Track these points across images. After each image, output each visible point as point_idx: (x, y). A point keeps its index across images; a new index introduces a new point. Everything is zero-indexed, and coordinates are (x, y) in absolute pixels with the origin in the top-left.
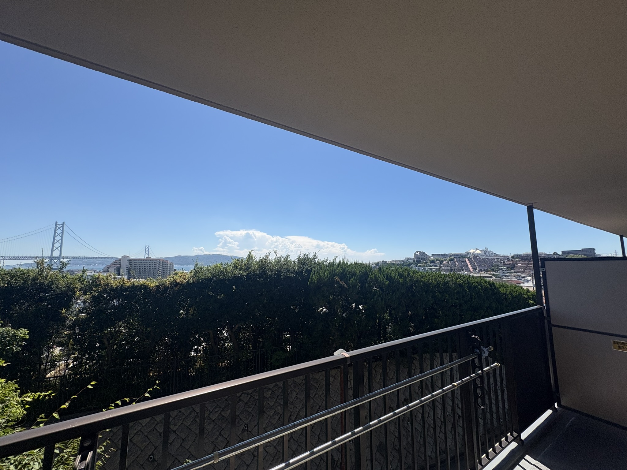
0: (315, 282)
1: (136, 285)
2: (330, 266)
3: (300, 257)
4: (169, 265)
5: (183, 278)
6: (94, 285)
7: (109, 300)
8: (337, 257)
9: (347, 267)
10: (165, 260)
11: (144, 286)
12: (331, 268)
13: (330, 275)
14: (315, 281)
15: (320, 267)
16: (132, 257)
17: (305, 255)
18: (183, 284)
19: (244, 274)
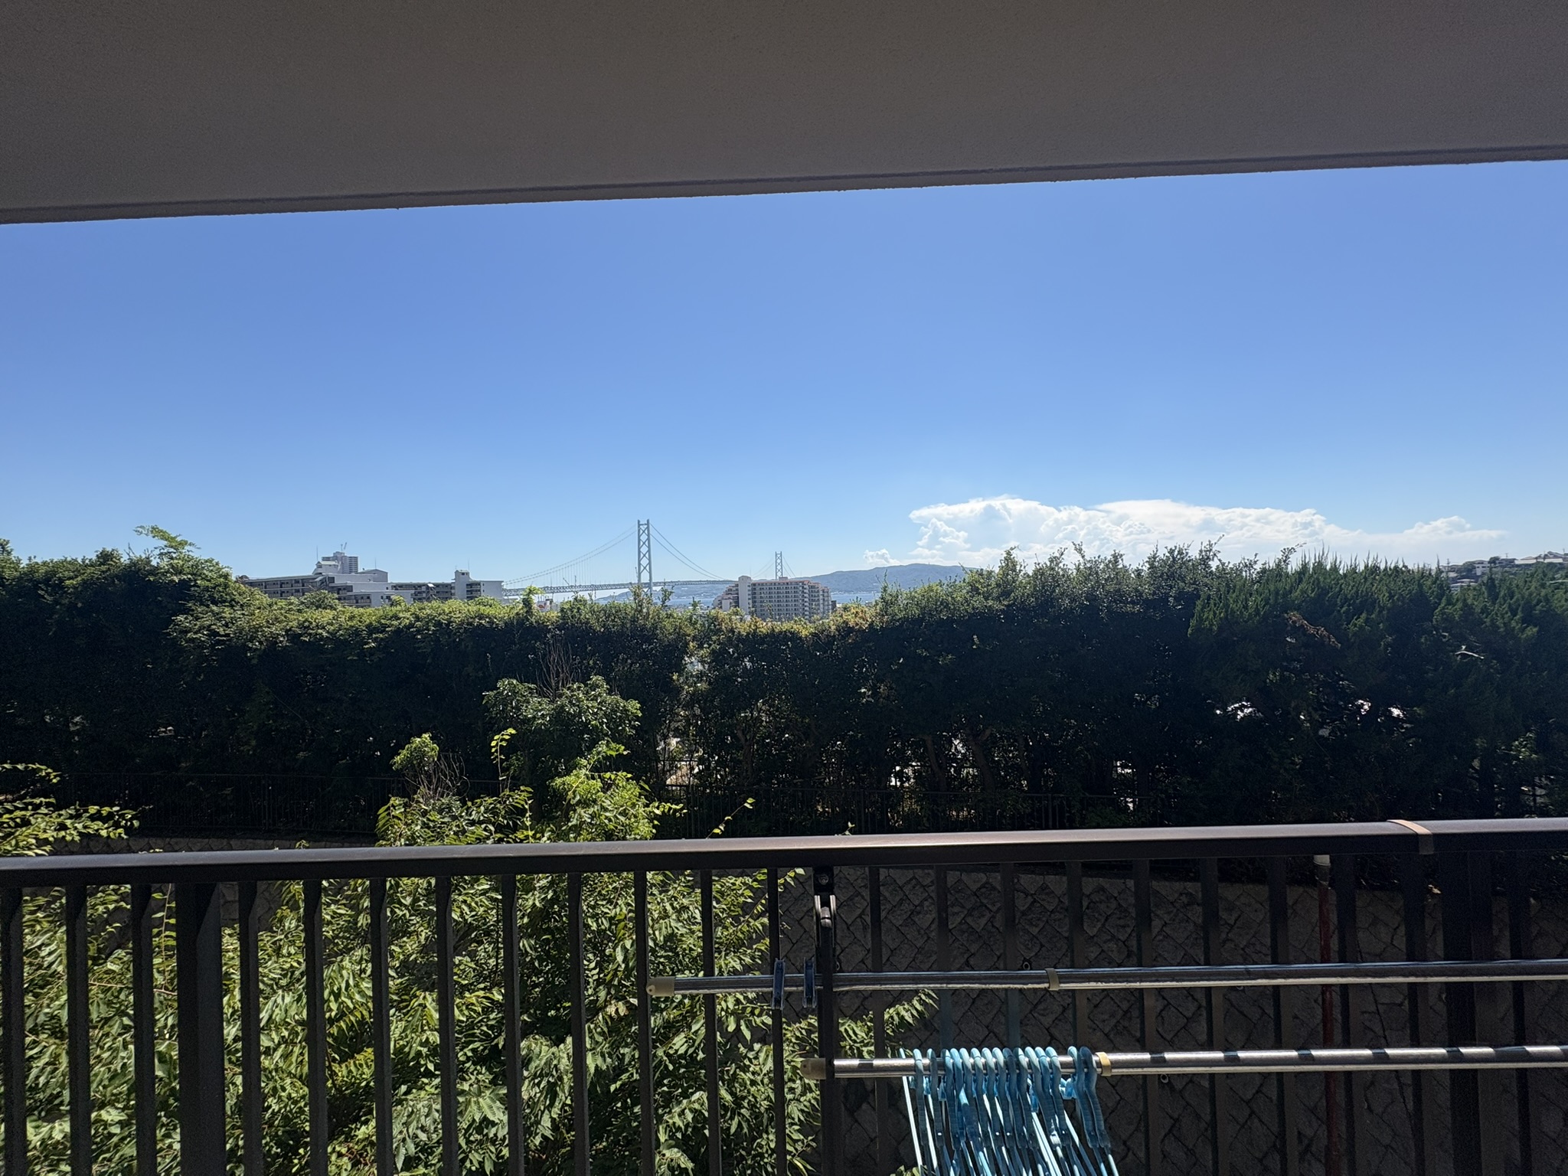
0: (1211, 629)
1: (777, 630)
2: (1268, 580)
3: (1154, 557)
4: (821, 593)
5: (860, 618)
6: (712, 631)
7: (737, 659)
8: (1292, 550)
9: (1338, 580)
10: (813, 582)
11: (791, 633)
12: (1272, 587)
13: (1267, 607)
14: (1212, 625)
15: (1228, 585)
16: (755, 578)
17: (1171, 552)
18: (861, 631)
19: (997, 606)
